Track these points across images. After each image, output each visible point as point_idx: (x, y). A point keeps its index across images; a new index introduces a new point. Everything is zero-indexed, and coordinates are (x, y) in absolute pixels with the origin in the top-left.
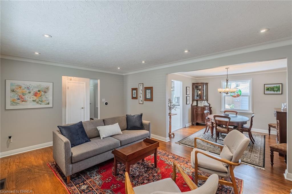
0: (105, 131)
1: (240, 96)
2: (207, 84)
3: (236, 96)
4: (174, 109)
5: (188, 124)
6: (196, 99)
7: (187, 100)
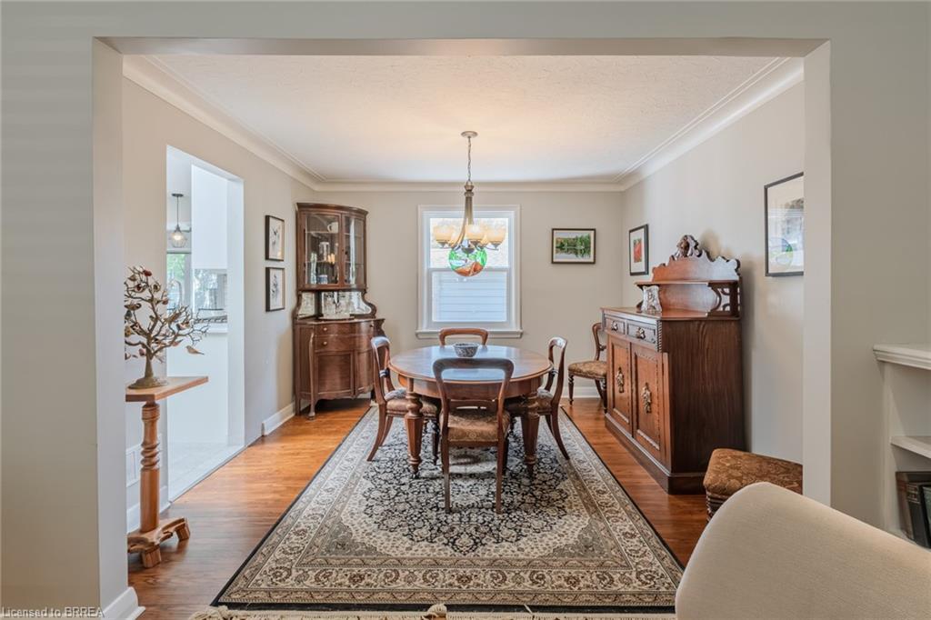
1: (482, 272)
2: (362, 214)
3: (469, 272)
4: (187, 341)
5: (277, 415)
6: (314, 282)
7: (272, 287)
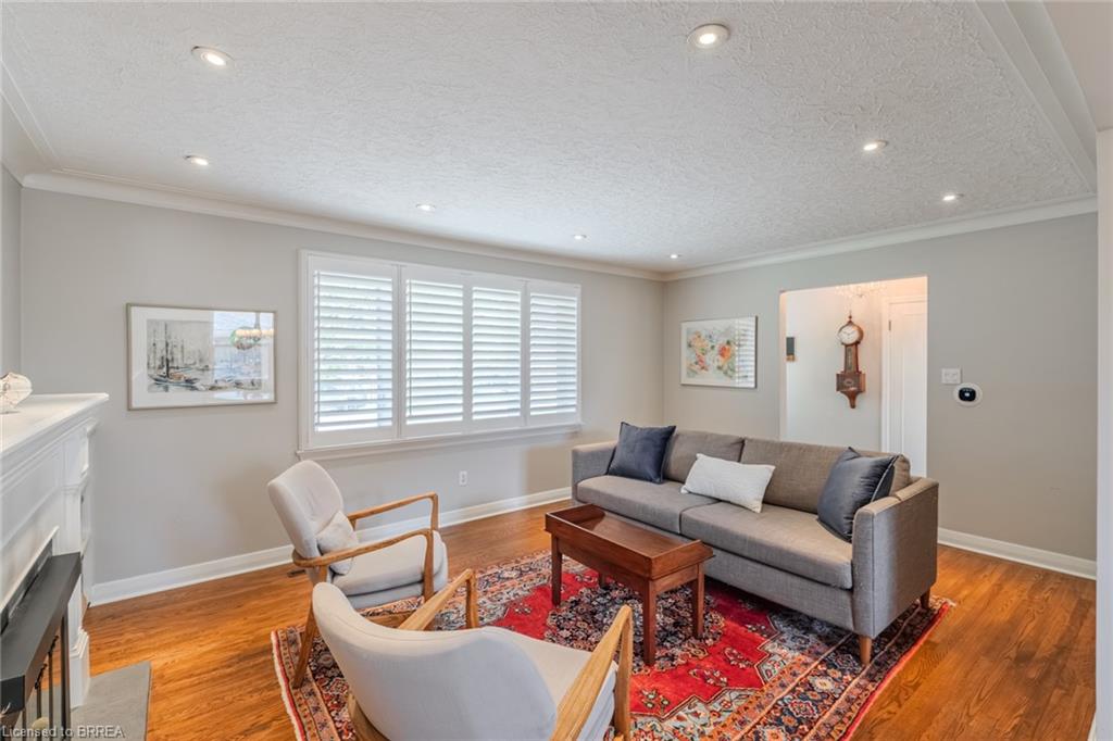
0: (708, 473)
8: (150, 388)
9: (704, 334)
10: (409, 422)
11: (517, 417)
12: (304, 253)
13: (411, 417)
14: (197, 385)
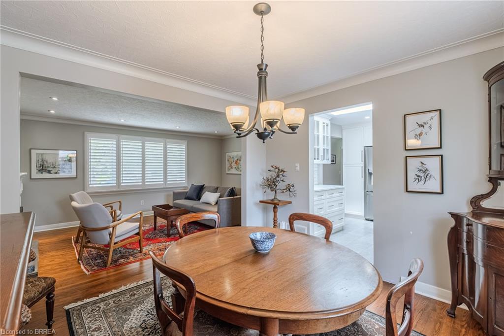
8: (37, 173)
9: (232, 157)
10: (122, 184)
11: (162, 184)
12: (86, 133)
13: (123, 183)
14: (51, 172)
